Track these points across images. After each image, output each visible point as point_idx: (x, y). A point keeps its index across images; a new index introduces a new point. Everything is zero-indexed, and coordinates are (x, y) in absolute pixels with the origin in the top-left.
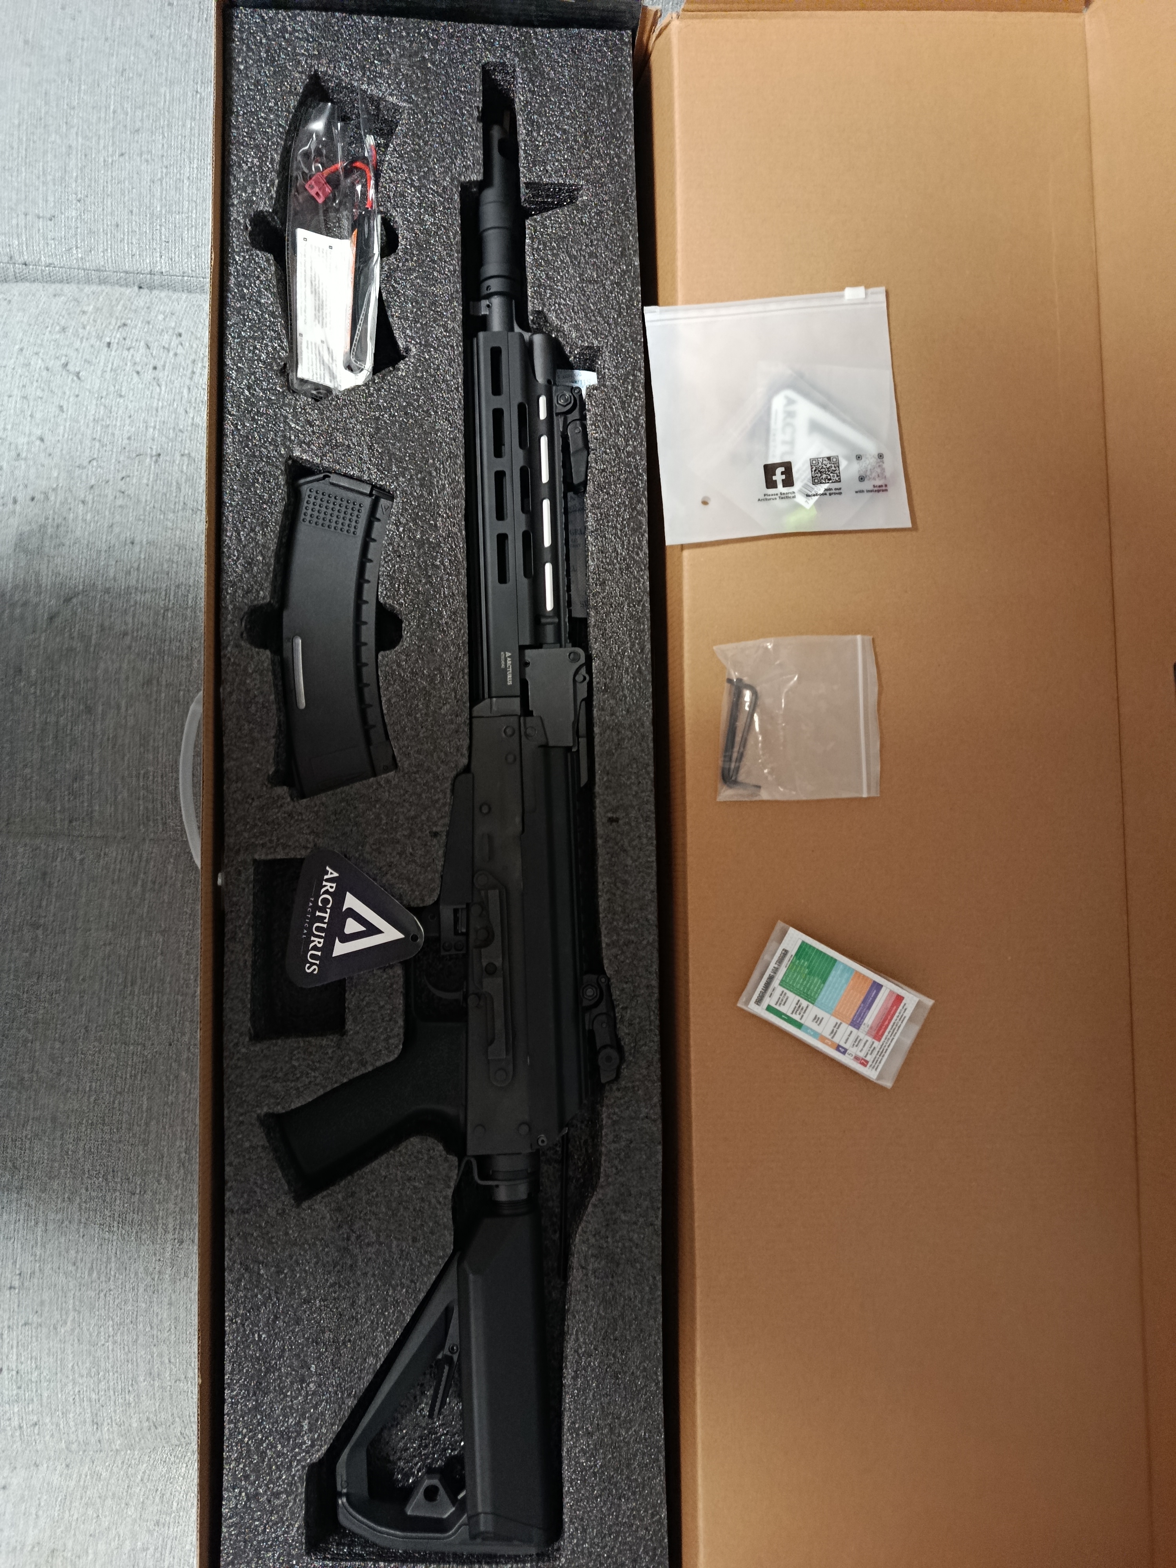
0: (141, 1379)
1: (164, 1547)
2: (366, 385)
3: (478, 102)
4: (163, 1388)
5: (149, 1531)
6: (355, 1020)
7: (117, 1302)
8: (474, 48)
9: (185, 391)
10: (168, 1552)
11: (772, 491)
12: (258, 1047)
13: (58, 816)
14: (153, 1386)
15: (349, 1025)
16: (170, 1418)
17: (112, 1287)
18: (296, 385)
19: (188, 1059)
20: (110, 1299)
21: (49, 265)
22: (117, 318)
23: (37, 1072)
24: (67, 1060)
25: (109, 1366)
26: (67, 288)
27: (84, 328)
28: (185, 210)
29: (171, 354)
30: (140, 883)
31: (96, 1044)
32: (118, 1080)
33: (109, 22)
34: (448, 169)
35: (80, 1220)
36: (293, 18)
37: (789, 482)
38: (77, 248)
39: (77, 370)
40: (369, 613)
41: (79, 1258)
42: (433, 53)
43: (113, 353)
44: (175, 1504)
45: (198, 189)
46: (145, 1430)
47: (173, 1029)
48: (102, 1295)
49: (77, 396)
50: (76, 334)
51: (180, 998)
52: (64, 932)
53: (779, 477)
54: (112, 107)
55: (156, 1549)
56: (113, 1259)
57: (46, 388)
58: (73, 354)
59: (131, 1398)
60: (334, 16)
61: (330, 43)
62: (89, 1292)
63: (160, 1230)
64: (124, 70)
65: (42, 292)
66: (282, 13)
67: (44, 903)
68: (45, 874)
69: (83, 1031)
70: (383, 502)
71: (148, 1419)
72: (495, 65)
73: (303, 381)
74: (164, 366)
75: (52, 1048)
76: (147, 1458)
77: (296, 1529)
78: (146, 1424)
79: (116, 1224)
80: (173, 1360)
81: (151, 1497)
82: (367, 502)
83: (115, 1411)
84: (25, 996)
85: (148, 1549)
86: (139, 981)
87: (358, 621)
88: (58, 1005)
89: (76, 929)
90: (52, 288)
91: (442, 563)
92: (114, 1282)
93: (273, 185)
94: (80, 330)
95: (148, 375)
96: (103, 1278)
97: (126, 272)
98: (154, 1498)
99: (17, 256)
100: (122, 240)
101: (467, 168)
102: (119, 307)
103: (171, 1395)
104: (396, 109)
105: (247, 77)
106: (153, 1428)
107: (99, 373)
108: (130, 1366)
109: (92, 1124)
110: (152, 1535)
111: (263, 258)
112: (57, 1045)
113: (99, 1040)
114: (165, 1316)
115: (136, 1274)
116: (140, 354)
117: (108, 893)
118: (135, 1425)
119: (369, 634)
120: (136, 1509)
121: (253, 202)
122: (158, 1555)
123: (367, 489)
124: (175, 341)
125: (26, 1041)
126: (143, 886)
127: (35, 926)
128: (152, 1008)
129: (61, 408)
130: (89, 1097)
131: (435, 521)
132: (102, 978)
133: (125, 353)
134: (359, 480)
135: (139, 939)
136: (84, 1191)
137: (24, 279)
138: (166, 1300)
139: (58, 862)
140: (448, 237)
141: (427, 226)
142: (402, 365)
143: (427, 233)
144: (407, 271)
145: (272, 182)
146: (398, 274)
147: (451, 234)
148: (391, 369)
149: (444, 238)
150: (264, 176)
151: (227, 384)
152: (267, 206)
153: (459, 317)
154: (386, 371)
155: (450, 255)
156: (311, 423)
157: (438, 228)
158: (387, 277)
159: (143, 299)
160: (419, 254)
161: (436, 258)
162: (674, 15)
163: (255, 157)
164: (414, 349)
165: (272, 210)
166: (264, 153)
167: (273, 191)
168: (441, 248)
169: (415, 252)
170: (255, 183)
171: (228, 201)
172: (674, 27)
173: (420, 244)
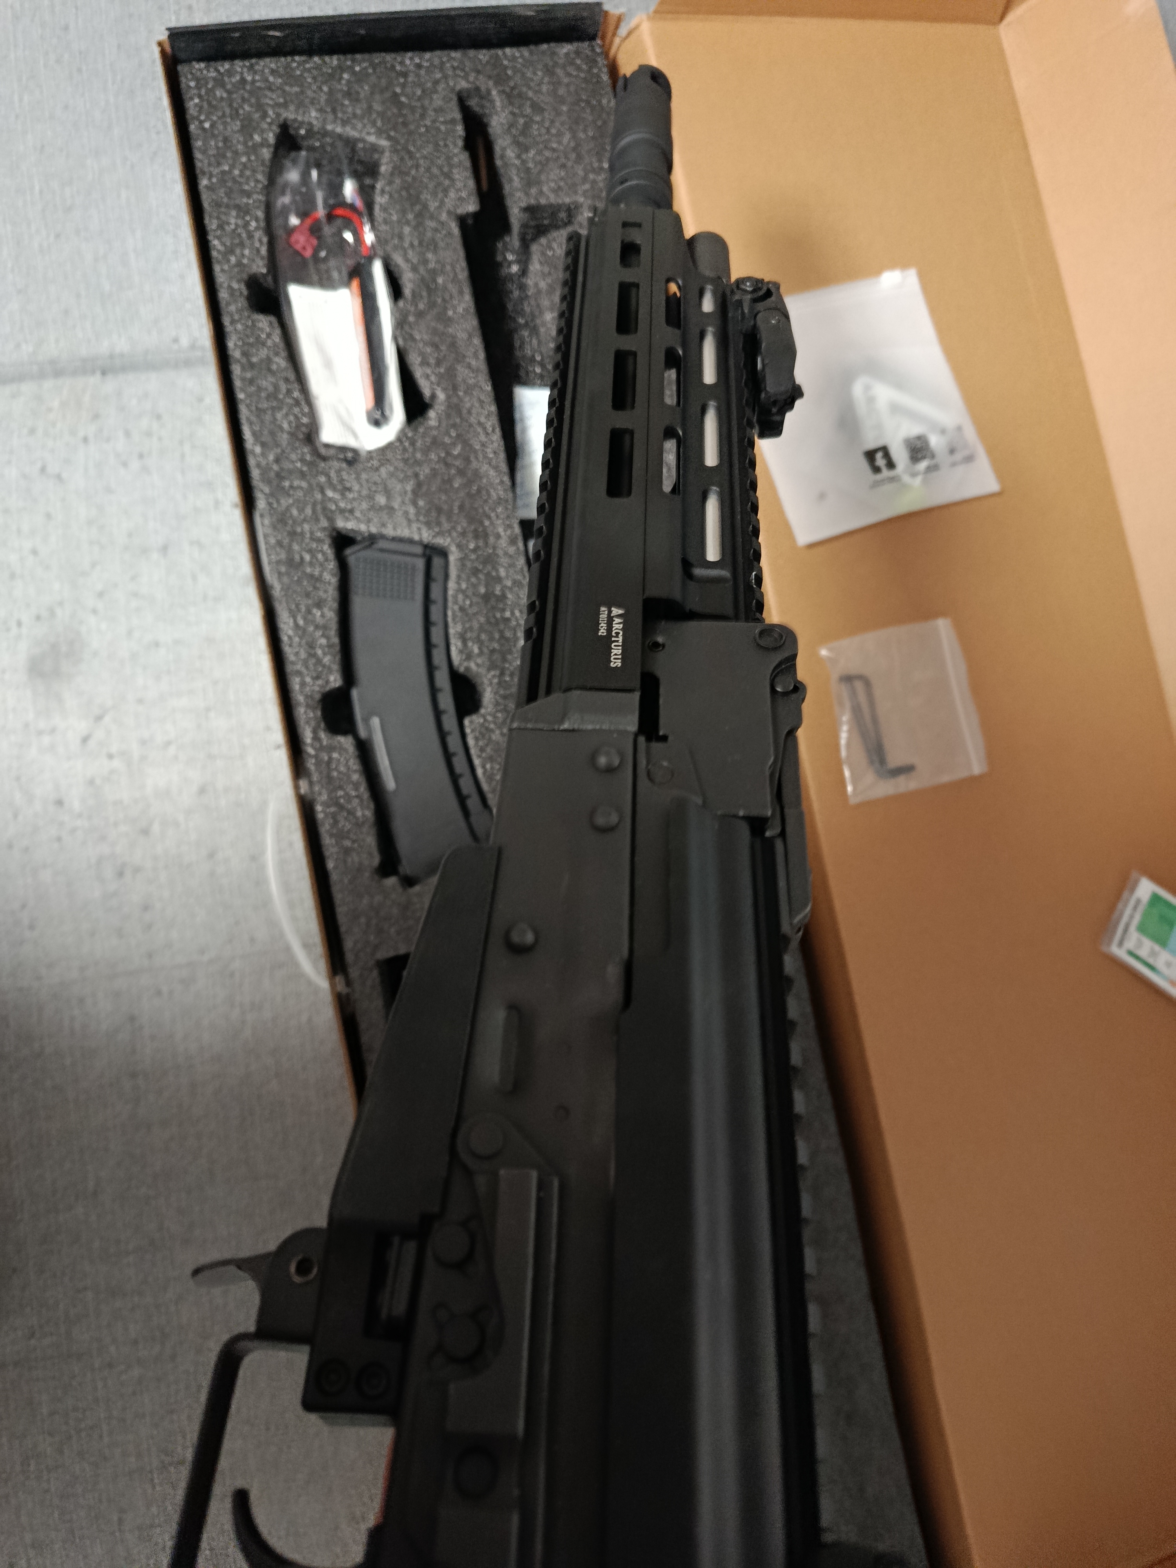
2: (399, 439)
3: (460, 129)
8: (445, 77)
11: (879, 477)
18: (323, 451)
22: (87, 410)
26: (26, 387)
27: (54, 425)
29: (155, 439)
33: (16, 98)
34: (442, 203)
36: (251, 67)
37: (891, 465)
38: (26, 341)
39: (57, 472)
40: (443, 679)
42: (403, 86)
43: (92, 447)
49: (63, 500)
50: (47, 434)
53: (880, 461)
54: (37, 188)
57: (27, 497)
58: (48, 456)
60: (293, 60)
61: (296, 89)
64: (43, 147)
66: (238, 64)
70: (437, 562)
72: (468, 91)
73: (327, 446)
74: (150, 453)
82: (420, 563)
87: (434, 691)
91: (513, 613)
93: (261, 244)
94: (51, 429)
95: (135, 465)
97: (85, 360)
101: (461, 199)
102: (87, 397)
104: (374, 148)
105: (214, 136)
107: (82, 471)
111: (264, 322)
116: (120, 443)
119: (446, 701)
121: (244, 265)
123: (419, 550)
124: (155, 425)
129: (48, 515)
131: (497, 571)
133: (105, 446)
134: (411, 541)
140: (456, 274)
141: (432, 265)
142: (432, 414)
143: (434, 273)
144: (420, 315)
145: (260, 241)
146: (411, 319)
147: (458, 270)
148: (420, 419)
149: (451, 275)
150: (250, 236)
151: (252, 462)
152: (260, 267)
153: (482, 355)
154: (416, 423)
155: (461, 292)
156: (349, 490)
157: (443, 266)
158: (400, 324)
159: (110, 385)
160: (429, 295)
161: (447, 297)
162: (644, 17)
163: (237, 217)
164: (441, 396)
165: (264, 271)
166: (247, 212)
167: (264, 251)
168: (450, 286)
169: (424, 294)
170: (242, 245)
171: (217, 268)
172: (646, 28)
173: (428, 285)
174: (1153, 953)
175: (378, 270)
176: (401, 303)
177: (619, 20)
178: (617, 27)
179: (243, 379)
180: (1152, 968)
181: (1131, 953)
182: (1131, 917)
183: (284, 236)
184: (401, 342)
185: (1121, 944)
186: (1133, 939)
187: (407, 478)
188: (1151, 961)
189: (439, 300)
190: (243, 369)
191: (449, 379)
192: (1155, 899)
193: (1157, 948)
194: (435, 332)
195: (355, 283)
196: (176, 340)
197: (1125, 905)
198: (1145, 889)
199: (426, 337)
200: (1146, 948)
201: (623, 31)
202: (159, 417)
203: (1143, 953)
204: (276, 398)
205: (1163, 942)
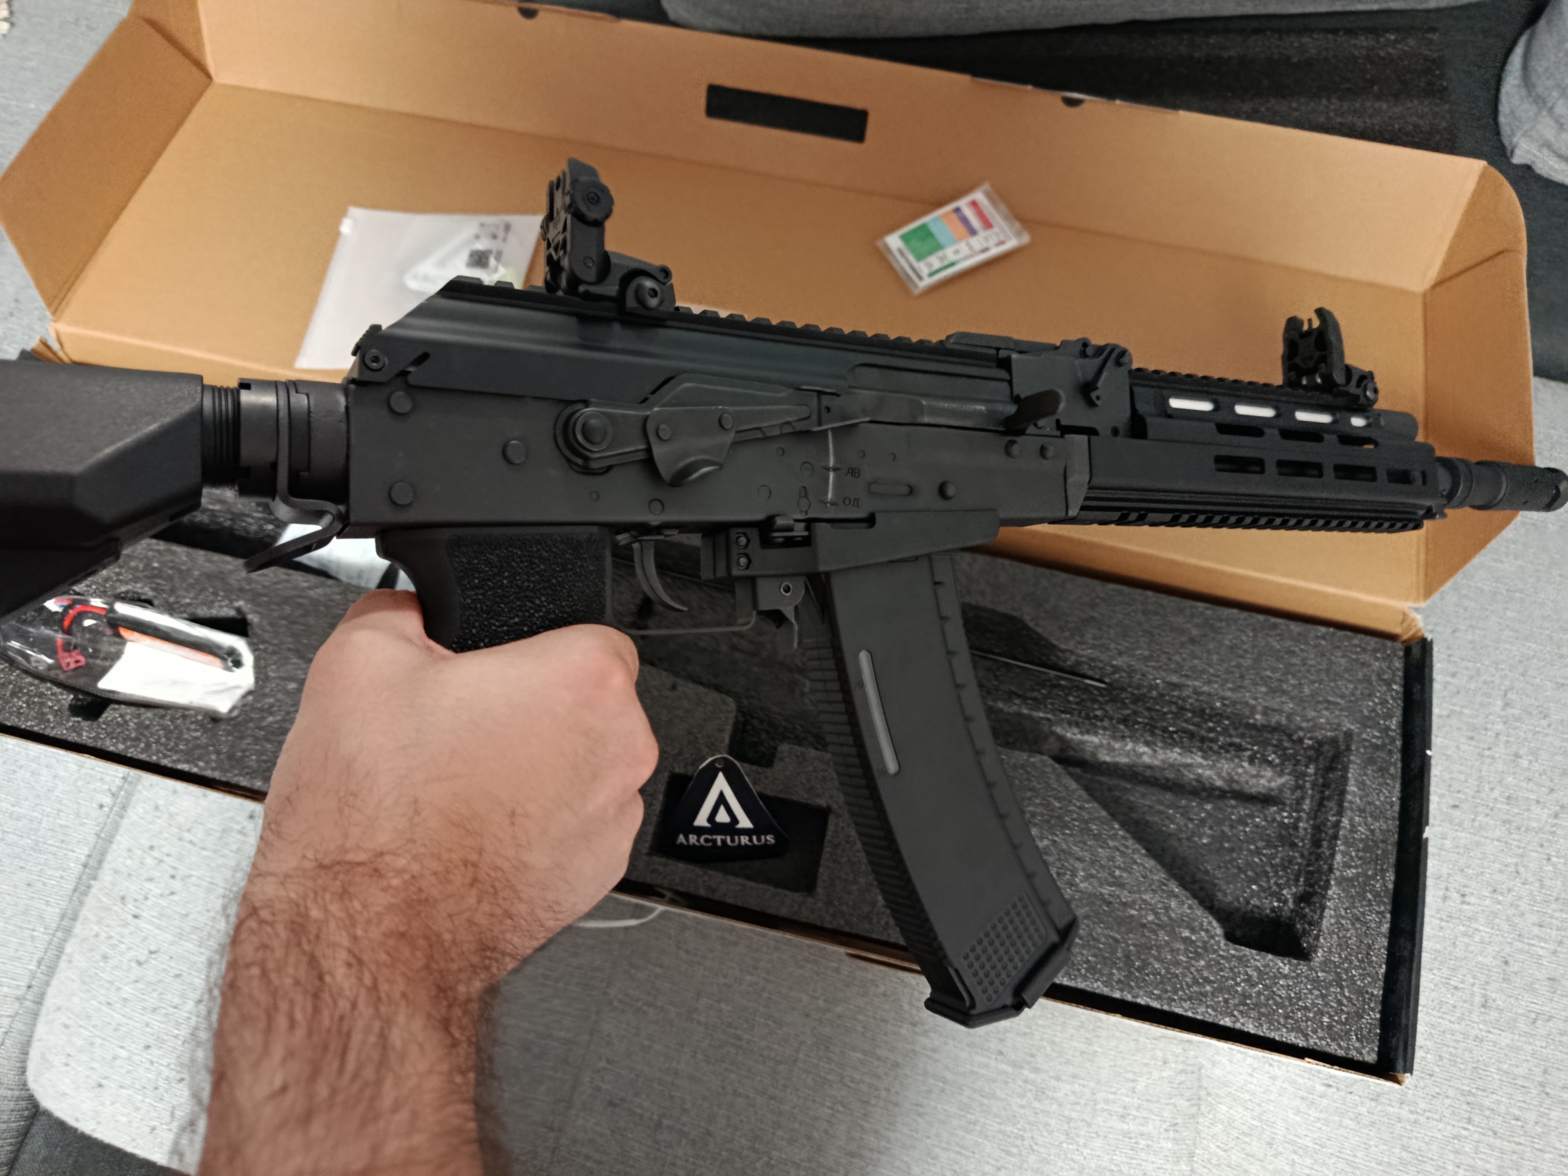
0: (1125, 1127)
1: (1293, 1143)
2: (255, 650)
4: (1138, 1108)
5: (1275, 1156)
6: (818, 796)
7: (1045, 1134)
9: (205, 853)
10: (1299, 1140)
12: (819, 890)
13: (558, 1075)
14: (1135, 1118)
15: (822, 802)
16: (1171, 1107)
17: (1030, 1135)
18: (233, 716)
19: (825, 1001)
20: (1040, 1140)
21: (39, 963)
22: (114, 904)
23: (802, 1161)
24: (797, 1126)
25: (1107, 1158)
26: (69, 948)
27: (110, 937)
28: (39, 816)
29: (166, 859)
30: (645, 1008)
31: (789, 1091)
32: (829, 1077)
35: (958, 1153)
38: (33, 930)
39: (146, 952)
41: (994, 1162)
43: (144, 914)
44: (1255, 1122)
45: (26, 799)
46: (1177, 1136)
47: (793, 1009)
48: (1035, 1147)
49: (171, 957)
50: (113, 947)
51: (766, 995)
52: (672, 1097)
55: (1295, 1152)
56: (1003, 1127)
57: (153, 987)
58: (131, 954)
59: (1143, 1143)
62: (1030, 1161)
63: (983, 1071)
65: (64, 972)
67: (639, 1111)
68: (611, 1104)
69: (773, 1102)
71: (1167, 1130)
73: (232, 710)
74: (174, 868)
75: (782, 1139)
76: (1205, 1142)
77: (1284, 965)
78: (1171, 1134)
79: (969, 1116)
80: (1113, 1090)
81: (1243, 1146)
83: (1153, 1163)
84: (724, 1153)
85: (1293, 1161)
86: (739, 1032)
88: (741, 1121)
89: (673, 1084)
90: (62, 964)
92: (1025, 1131)
93: (50, 689)
94: (113, 941)
95: (177, 885)
96: (1019, 1143)
97: (75, 890)
98: (1245, 1142)
99: (19, 993)
100: (44, 884)
102: (104, 900)
103: (1147, 1100)
106: (1177, 1128)
107: (158, 931)
108: (1111, 1136)
109: (865, 1115)
110: (1281, 1153)
111: (109, 714)
112: (779, 1133)
113: (785, 1086)
114: (1069, 1087)
115: (1022, 1107)
116: (154, 889)
117: (646, 1042)
118: (1170, 1145)
120: (1252, 1164)
121: (59, 710)
122: (1301, 1152)
124: (156, 853)
125: (768, 1165)
126: (649, 1005)
127: (659, 1125)
128: (768, 1025)
129: (177, 976)
130: (838, 1111)
132: (727, 1069)
133: (149, 903)
135: (699, 1023)
136: (928, 1141)
137: (42, 995)
138: (1053, 1082)
139: (604, 1087)
140: (158, 551)
141: (141, 566)
142: (250, 617)
143: (148, 566)
144: (173, 591)
145: (48, 689)
146: (172, 600)
147: (157, 547)
148: (249, 628)
149: (156, 554)
150: (41, 695)
151: (208, 773)
152: (68, 698)
153: (228, 558)
154: (250, 633)
155: (174, 553)
156: (272, 706)
157: (146, 557)
158: (171, 610)
159: (106, 876)
160: (160, 577)
161: (171, 565)
162: (53, 324)
163: (19, 698)
164: (240, 603)
165: (72, 696)
166: (21, 689)
167: (56, 689)
168: (164, 559)
169: (158, 581)
170: (42, 704)
171: (48, 732)
172: (63, 328)
173: (152, 576)
174: (942, 259)
175: (123, 609)
176: (156, 602)
177: (44, 343)
178: (48, 347)
179: (143, 751)
180: (952, 264)
181: (931, 274)
182: (908, 261)
183: (58, 672)
184: (185, 615)
185: (920, 278)
186: (923, 268)
187: (287, 658)
188: (946, 263)
189: (170, 572)
190: (136, 747)
191: (232, 593)
192: (905, 238)
193: (940, 254)
194: (191, 586)
195: (124, 632)
196: (101, 806)
197: (897, 261)
198: (894, 241)
199: (192, 595)
200: (935, 261)
201: (55, 346)
202: (152, 848)
203: (937, 265)
204: (171, 732)
205: (939, 247)
